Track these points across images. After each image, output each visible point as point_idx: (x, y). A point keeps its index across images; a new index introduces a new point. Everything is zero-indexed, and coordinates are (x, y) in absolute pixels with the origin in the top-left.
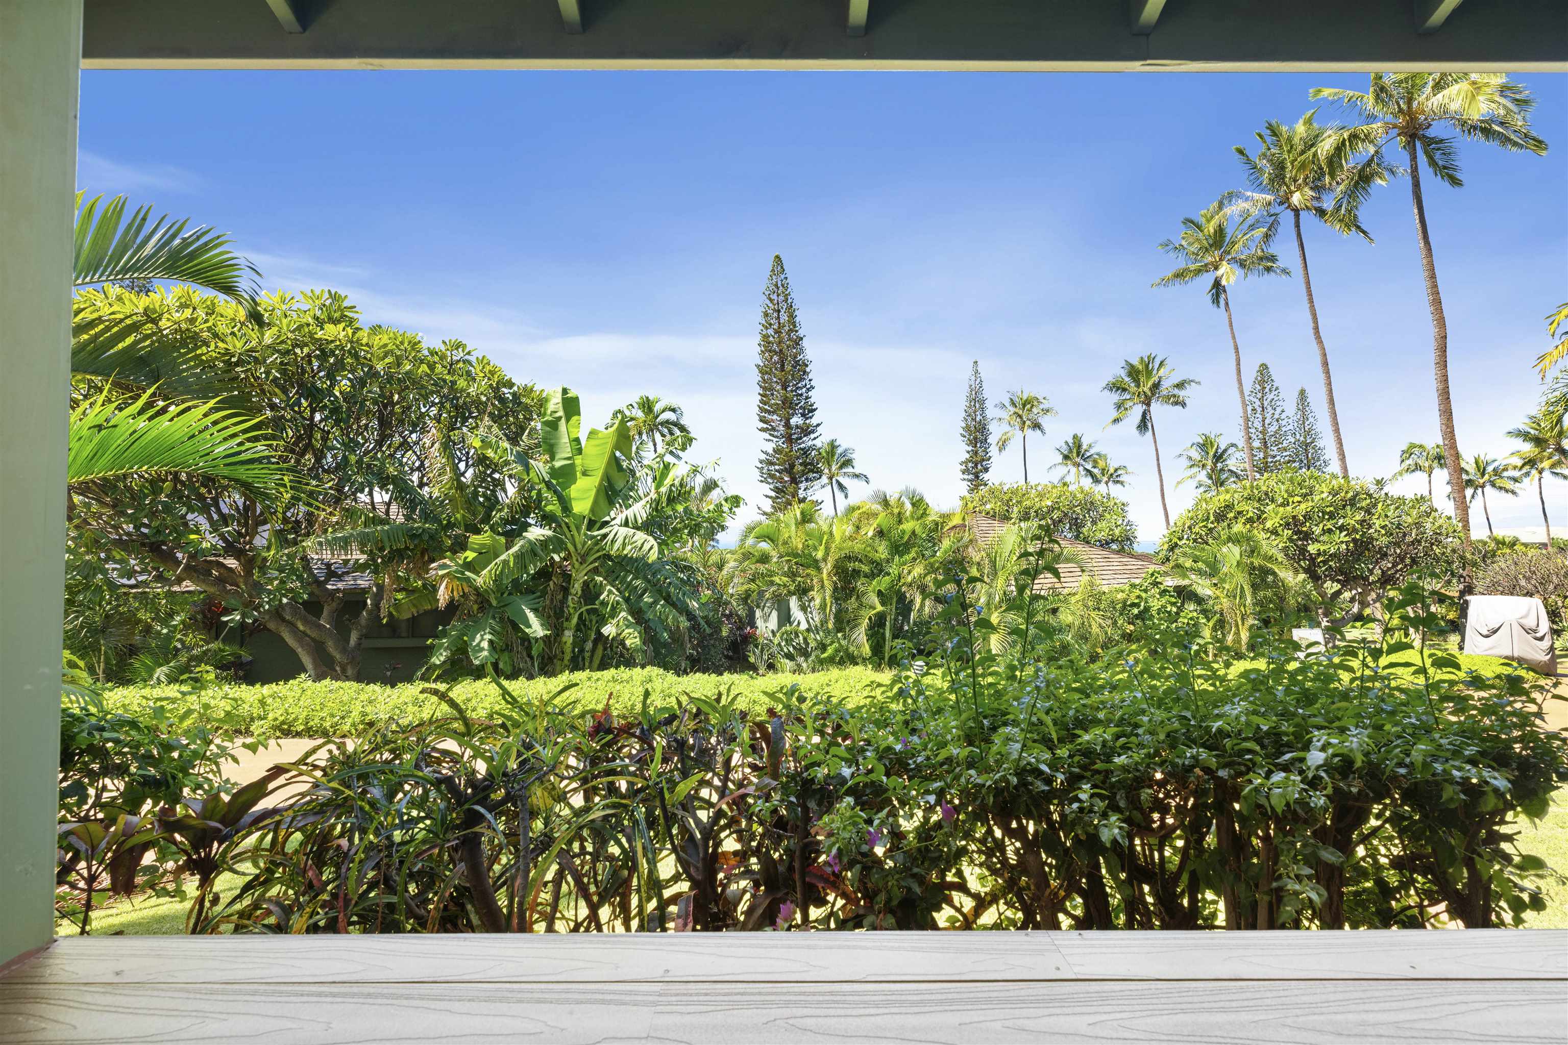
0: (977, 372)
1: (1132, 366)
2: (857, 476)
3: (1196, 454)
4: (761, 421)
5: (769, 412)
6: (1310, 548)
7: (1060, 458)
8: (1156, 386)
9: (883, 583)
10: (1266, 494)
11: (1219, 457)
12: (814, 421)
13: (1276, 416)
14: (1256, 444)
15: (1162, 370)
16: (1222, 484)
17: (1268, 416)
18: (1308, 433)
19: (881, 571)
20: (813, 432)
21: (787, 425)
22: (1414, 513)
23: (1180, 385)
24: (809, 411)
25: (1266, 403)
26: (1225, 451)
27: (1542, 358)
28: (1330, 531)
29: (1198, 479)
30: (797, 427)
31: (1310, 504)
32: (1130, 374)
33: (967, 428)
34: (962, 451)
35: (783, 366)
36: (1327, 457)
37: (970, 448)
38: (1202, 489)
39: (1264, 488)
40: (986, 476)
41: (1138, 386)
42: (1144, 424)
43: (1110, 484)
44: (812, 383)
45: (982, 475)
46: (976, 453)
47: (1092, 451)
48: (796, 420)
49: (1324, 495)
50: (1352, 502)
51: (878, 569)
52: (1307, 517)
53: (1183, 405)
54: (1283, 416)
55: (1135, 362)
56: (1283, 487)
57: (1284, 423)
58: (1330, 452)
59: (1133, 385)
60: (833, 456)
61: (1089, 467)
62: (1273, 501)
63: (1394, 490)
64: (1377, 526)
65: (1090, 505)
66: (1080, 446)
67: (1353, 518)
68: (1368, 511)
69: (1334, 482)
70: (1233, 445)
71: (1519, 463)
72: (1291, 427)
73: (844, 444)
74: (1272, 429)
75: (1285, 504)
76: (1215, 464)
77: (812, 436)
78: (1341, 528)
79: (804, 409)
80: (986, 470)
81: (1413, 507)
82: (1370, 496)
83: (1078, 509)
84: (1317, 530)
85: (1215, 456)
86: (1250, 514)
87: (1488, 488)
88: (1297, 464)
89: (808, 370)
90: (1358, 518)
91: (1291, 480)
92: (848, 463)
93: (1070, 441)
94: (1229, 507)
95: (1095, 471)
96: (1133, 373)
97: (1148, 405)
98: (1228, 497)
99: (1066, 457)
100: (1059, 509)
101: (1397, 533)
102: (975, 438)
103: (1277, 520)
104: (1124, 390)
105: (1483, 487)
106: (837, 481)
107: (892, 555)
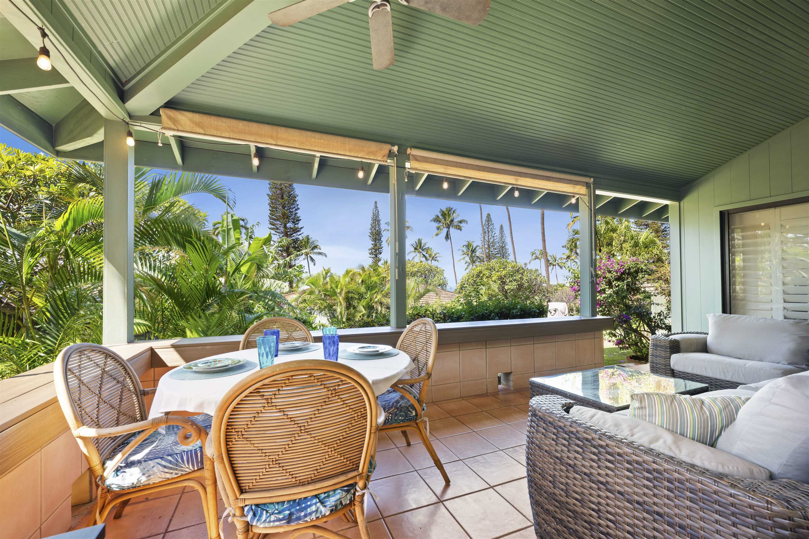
0: (376, 207)
1: (443, 212)
2: (320, 253)
3: (465, 249)
4: (271, 224)
5: (275, 220)
6: (505, 287)
7: (413, 249)
8: (452, 221)
9: (364, 302)
10: (492, 267)
11: (473, 251)
12: (300, 225)
13: (493, 235)
14: (486, 246)
15: (454, 214)
16: (474, 262)
17: (490, 235)
18: (503, 242)
19: (363, 297)
20: (299, 231)
21: (285, 227)
22: (535, 274)
23: (461, 222)
24: (297, 220)
25: (489, 230)
26: (476, 248)
27: (568, 225)
28: (511, 281)
29: (465, 260)
30: (291, 228)
31: (506, 271)
32: (442, 215)
33: (372, 233)
34: (370, 244)
35: (282, 196)
36: (509, 252)
37: (373, 243)
38: (467, 264)
39: (492, 265)
40: (380, 256)
41: (445, 220)
42: (447, 237)
43: (433, 261)
44: (299, 206)
45: (379, 256)
46: (376, 245)
47: (426, 247)
48: (290, 225)
49: (510, 268)
50: (518, 271)
51: (361, 297)
52: (505, 276)
53: (461, 230)
54: (495, 235)
55: (444, 209)
56: (498, 265)
57: (495, 238)
58: (510, 251)
59: (443, 220)
60: (308, 243)
61: (424, 253)
62: (494, 270)
63: (530, 267)
64: (525, 280)
65: (430, 271)
66: (421, 244)
67: (518, 277)
68: (522, 274)
69: (513, 264)
70: (478, 246)
71: (565, 257)
72: (497, 240)
73: (313, 238)
74: (492, 240)
75: (498, 272)
76: (472, 254)
77: (299, 233)
78: (515, 280)
79: (294, 219)
80: (381, 253)
81: (535, 273)
82: (523, 269)
83: (427, 272)
84: (508, 281)
85: (471, 250)
86: (488, 275)
87: (557, 266)
88: (499, 255)
89: (296, 200)
90: (520, 276)
91: (500, 262)
92: (315, 247)
93: (417, 242)
94: (481, 272)
95: (427, 255)
96: (444, 214)
97: (449, 228)
98: (480, 268)
99: (415, 249)
100: (420, 272)
101: (530, 281)
102: (376, 238)
103: (496, 277)
104: (440, 222)
105: (555, 265)
106: (310, 256)
107: (367, 290)
